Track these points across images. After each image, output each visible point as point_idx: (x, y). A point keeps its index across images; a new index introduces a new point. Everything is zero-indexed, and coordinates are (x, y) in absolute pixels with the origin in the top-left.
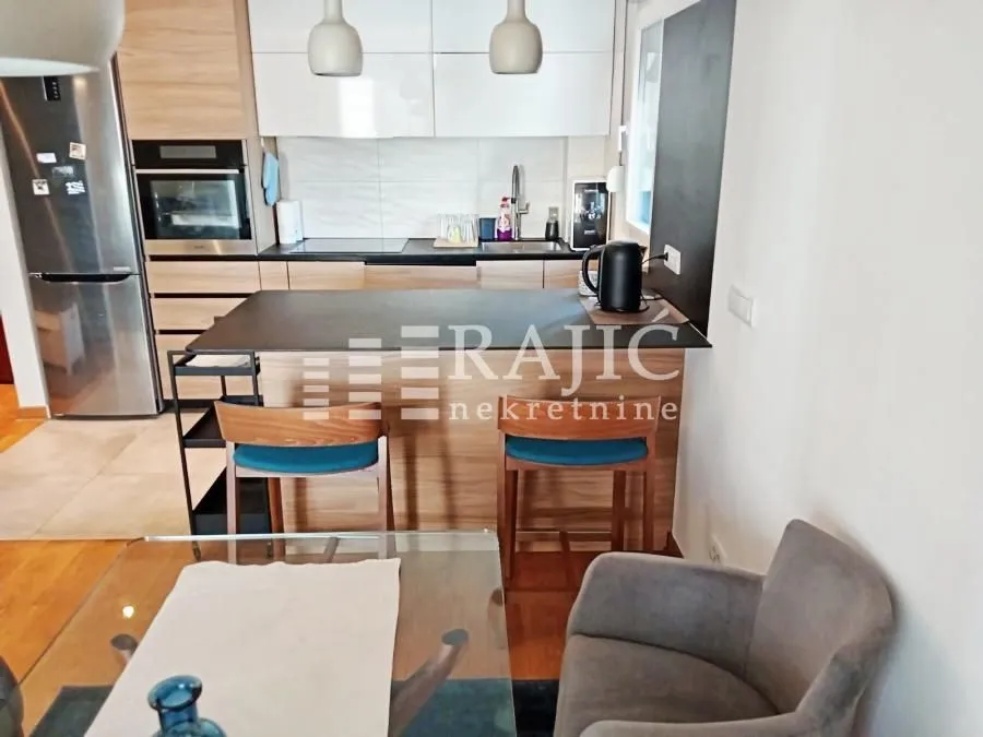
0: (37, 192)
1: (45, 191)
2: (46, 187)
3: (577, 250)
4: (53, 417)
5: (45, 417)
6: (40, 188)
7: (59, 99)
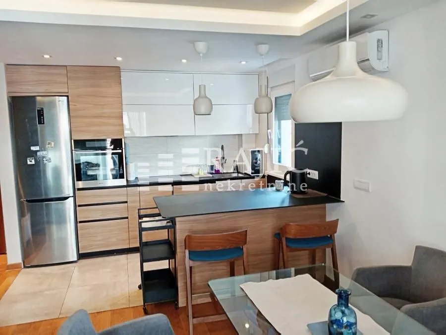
0: (29, 163)
1: (33, 162)
2: (33, 161)
3: (252, 175)
4: (25, 267)
5: (21, 267)
6: (30, 161)
7: (44, 123)
